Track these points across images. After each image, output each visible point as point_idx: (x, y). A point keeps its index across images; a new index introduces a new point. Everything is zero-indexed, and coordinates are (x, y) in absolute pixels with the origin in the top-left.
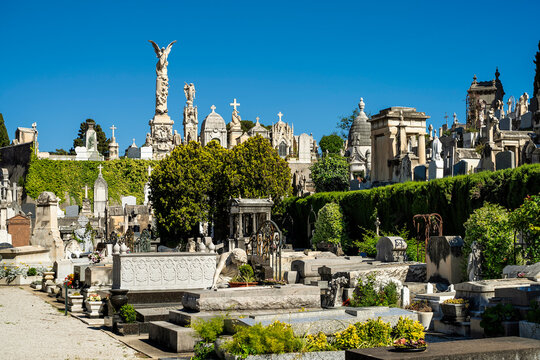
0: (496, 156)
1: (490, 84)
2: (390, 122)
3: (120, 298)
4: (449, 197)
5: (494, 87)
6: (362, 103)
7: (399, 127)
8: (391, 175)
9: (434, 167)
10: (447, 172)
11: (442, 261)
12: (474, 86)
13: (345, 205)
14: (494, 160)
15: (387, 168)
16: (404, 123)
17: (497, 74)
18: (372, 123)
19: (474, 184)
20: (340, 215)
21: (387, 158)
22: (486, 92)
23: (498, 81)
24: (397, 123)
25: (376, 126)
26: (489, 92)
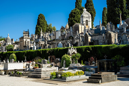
0: (48, 46)
1: (27, 32)
2: (24, 39)
3: (16, 70)
4: (41, 53)
5: (28, 32)
6: (9, 35)
7: (26, 40)
8: (24, 49)
9: (34, 47)
10: (37, 48)
11: (57, 63)
12: (24, 32)
13: (16, 54)
14: (47, 46)
15: (23, 47)
16: (27, 39)
17: (28, 30)
18: (20, 39)
19: (47, 51)
20: (15, 56)
21: (23, 45)
22: (26, 33)
23: (28, 31)
24: (26, 39)
25: (20, 40)
26: (27, 33)
